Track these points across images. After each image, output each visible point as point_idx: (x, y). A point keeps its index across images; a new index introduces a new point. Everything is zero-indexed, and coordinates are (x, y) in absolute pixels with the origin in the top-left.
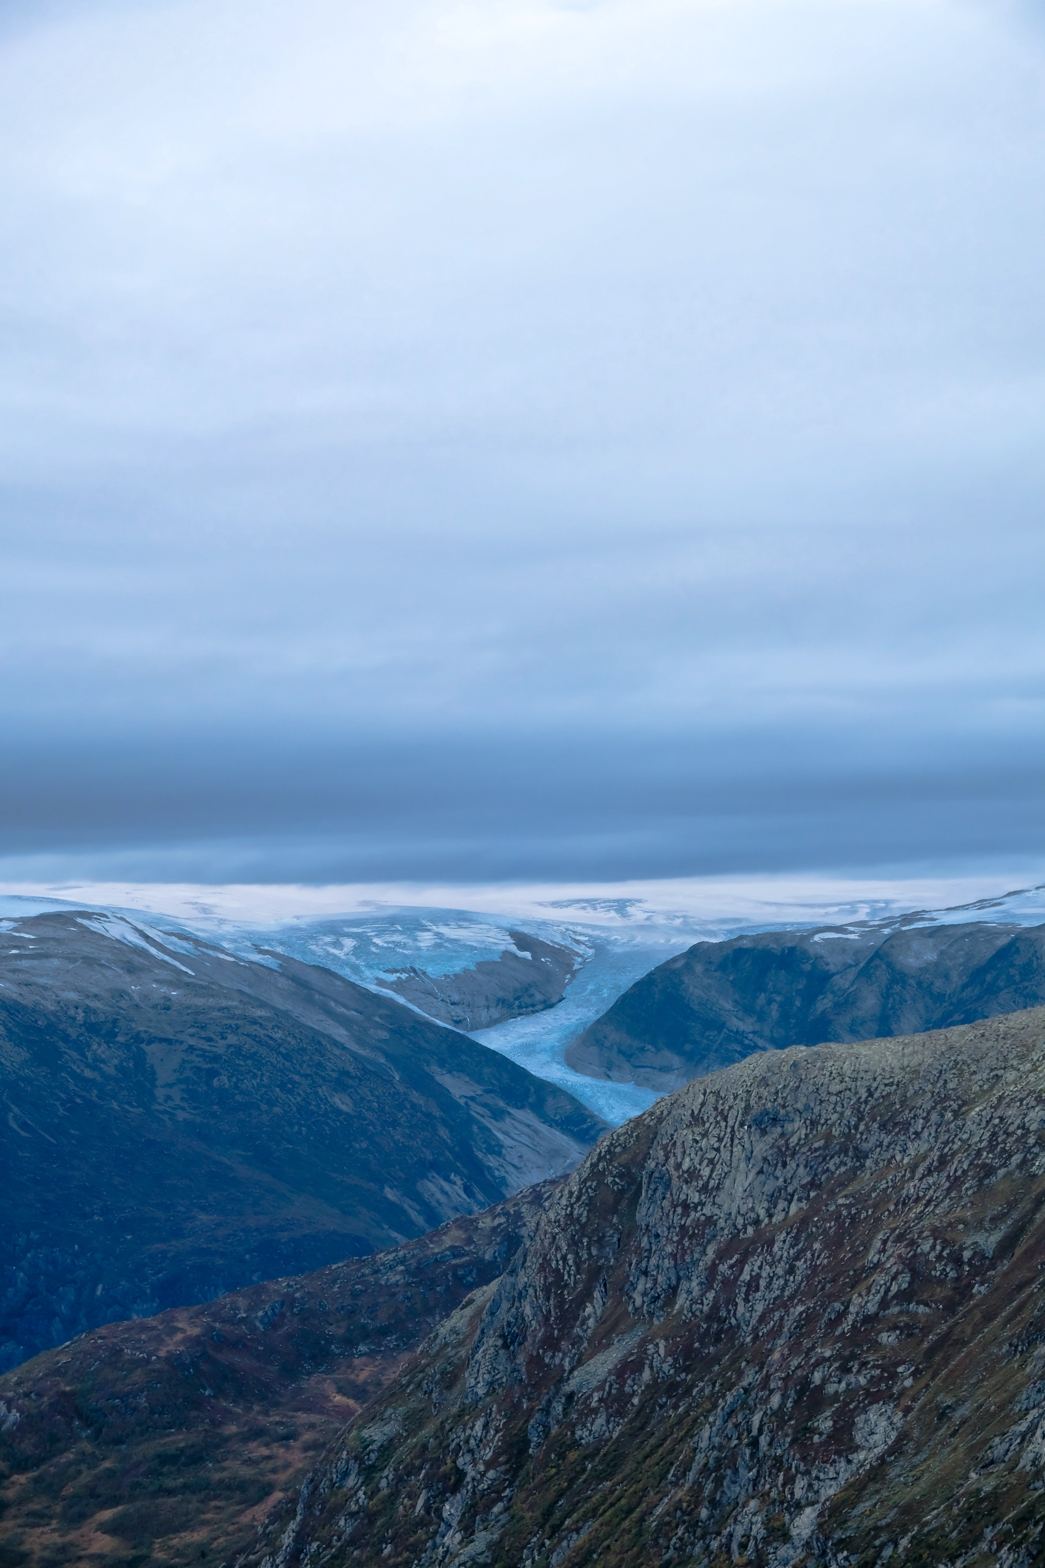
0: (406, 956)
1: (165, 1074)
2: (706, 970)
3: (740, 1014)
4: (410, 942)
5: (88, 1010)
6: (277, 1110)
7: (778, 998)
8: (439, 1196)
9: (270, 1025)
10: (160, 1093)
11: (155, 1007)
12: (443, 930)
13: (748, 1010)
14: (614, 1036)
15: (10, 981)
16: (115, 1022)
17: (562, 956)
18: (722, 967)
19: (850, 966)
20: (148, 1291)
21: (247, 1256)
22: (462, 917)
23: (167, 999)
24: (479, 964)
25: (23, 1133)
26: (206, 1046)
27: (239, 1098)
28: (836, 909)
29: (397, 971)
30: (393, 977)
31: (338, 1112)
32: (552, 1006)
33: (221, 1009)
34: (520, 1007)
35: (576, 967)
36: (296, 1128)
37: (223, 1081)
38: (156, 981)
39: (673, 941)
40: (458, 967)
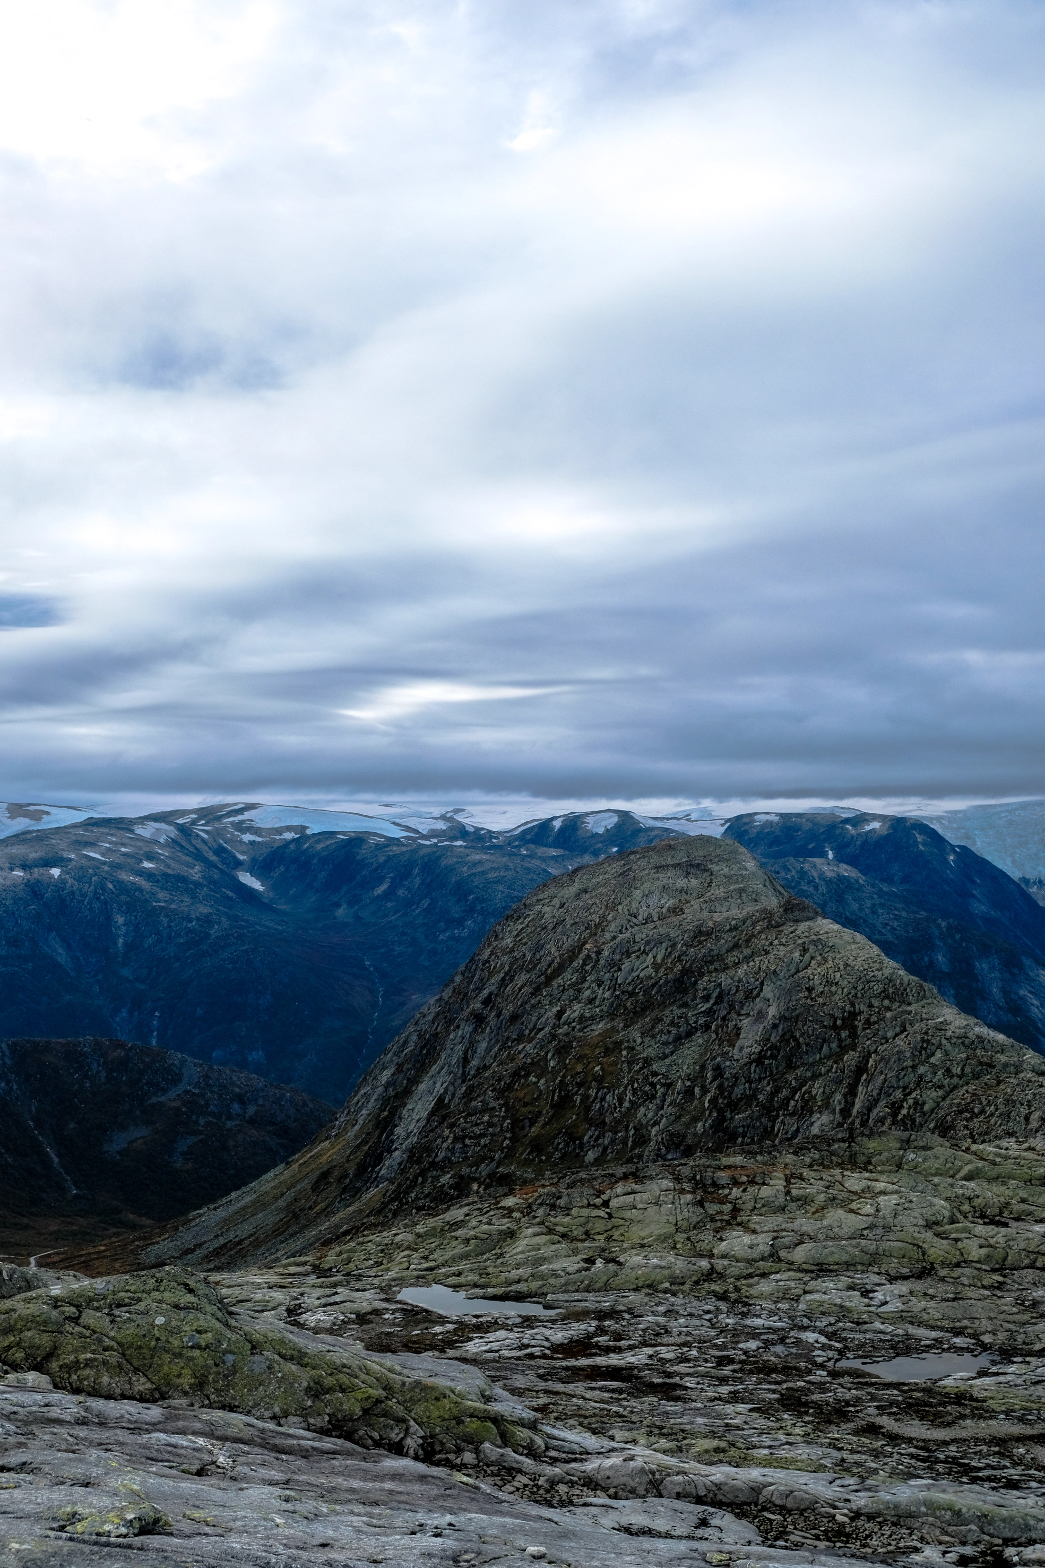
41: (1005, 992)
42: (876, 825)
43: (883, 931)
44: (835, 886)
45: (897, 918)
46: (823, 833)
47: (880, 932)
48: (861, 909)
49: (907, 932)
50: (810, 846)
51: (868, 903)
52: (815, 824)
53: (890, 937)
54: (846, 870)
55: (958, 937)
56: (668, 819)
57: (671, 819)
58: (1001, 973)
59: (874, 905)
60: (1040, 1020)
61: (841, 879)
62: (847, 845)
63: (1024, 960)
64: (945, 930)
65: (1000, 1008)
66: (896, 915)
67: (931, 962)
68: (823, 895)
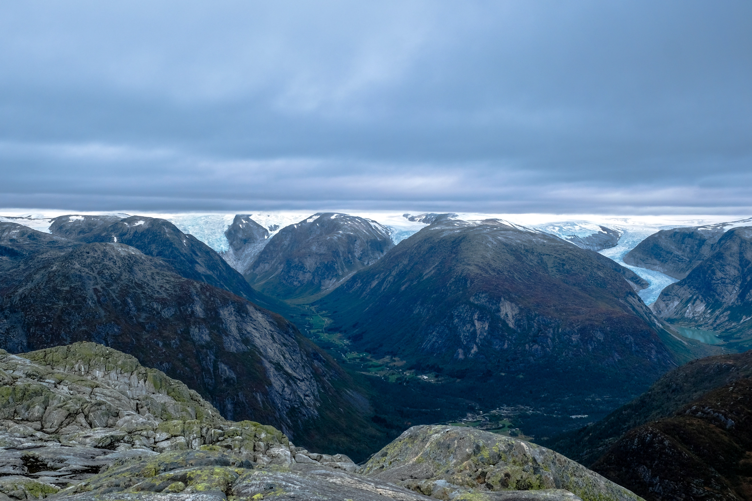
0: (572, 232)
1: (550, 264)
2: (665, 238)
3: (677, 250)
4: (573, 228)
5: (524, 246)
6: (584, 275)
7: (689, 246)
8: (633, 302)
9: (575, 251)
10: (550, 270)
11: (541, 245)
12: (581, 225)
13: (680, 249)
14: (638, 255)
15: (502, 237)
16: (533, 249)
17: (615, 233)
18: (671, 237)
19: (711, 237)
20: (576, 331)
21: (604, 322)
22: (586, 222)
23: (544, 243)
24: (593, 235)
25: (519, 281)
26: (559, 256)
27: (573, 272)
28: (687, 222)
29: (570, 236)
30: (570, 238)
31: (601, 277)
32: (614, 246)
33: (560, 246)
34: (606, 246)
35: (620, 236)
36: (590, 281)
37: (567, 267)
38: (540, 238)
39: (645, 229)
40: (587, 235)
41: (240, 330)
42: (141, 223)
43: (160, 291)
44: (127, 262)
45: (168, 282)
46: (111, 226)
47: (158, 292)
48: (145, 276)
49: (175, 291)
50: (103, 235)
51: (149, 273)
52: (105, 222)
53: (165, 295)
54: (133, 251)
55: (208, 294)
56: (16, 218)
57: (18, 218)
58: (236, 317)
59: (153, 273)
60: (261, 347)
61: (130, 257)
62: (125, 234)
63: (248, 306)
64: (199, 289)
65: (237, 340)
66: (167, 280)
67: (193, 312)
68: (119, 268)
